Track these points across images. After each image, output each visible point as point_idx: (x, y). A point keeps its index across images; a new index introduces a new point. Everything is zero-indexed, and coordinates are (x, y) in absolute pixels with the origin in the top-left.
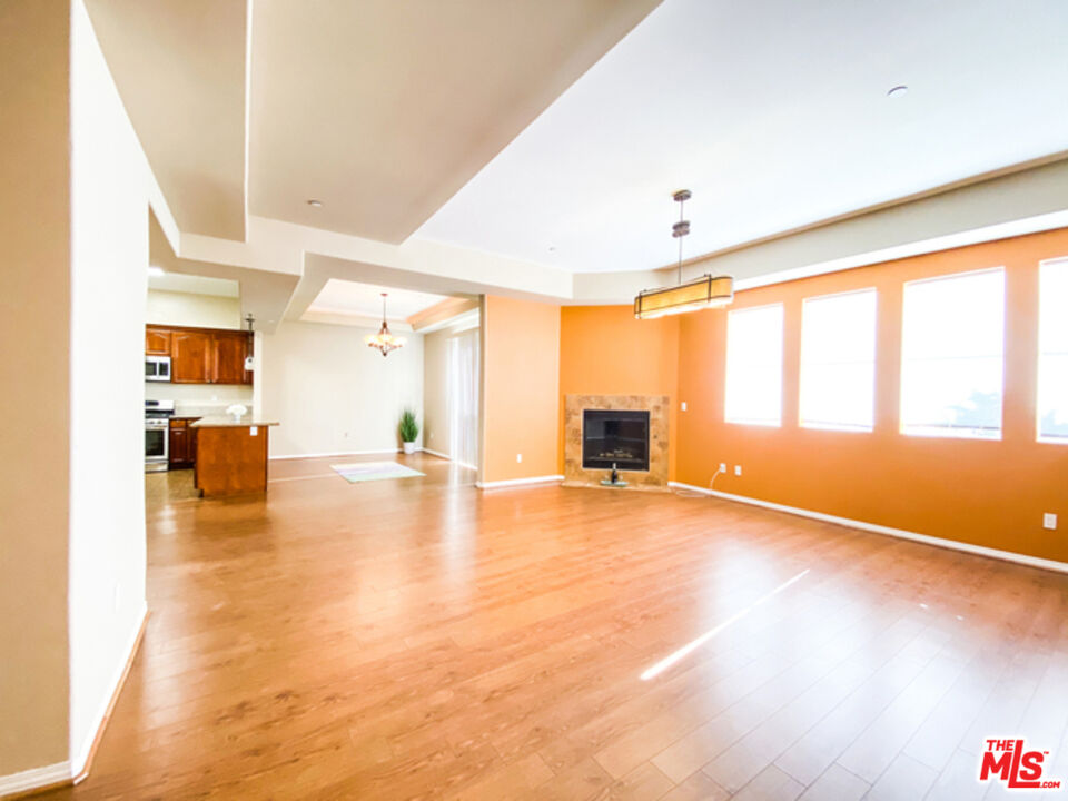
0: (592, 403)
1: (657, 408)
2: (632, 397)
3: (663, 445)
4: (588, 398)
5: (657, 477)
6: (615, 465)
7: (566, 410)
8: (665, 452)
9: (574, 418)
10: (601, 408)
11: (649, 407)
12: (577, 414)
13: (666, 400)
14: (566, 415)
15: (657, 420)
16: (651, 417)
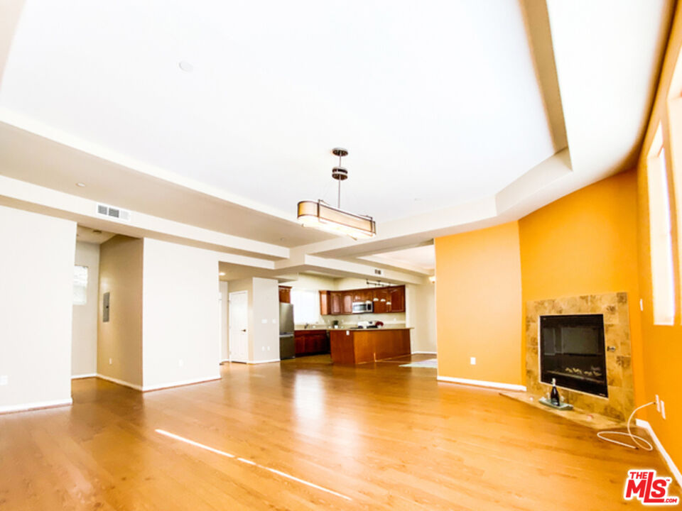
0: (545, 308)
1: (612, 309)
2: (582, 298)
3: (624, 362)
4: (542, 303)
5: (619, 408)
6: (554, 380)
7: (527, 317)
8: (629, 372)
9: (532, 325)
10: (554, 313)
11: (601, 309)
12: (534, 321)
13: (622, 298)
14: (528, 322)
15: (612, 325)
16: (606, 322)
